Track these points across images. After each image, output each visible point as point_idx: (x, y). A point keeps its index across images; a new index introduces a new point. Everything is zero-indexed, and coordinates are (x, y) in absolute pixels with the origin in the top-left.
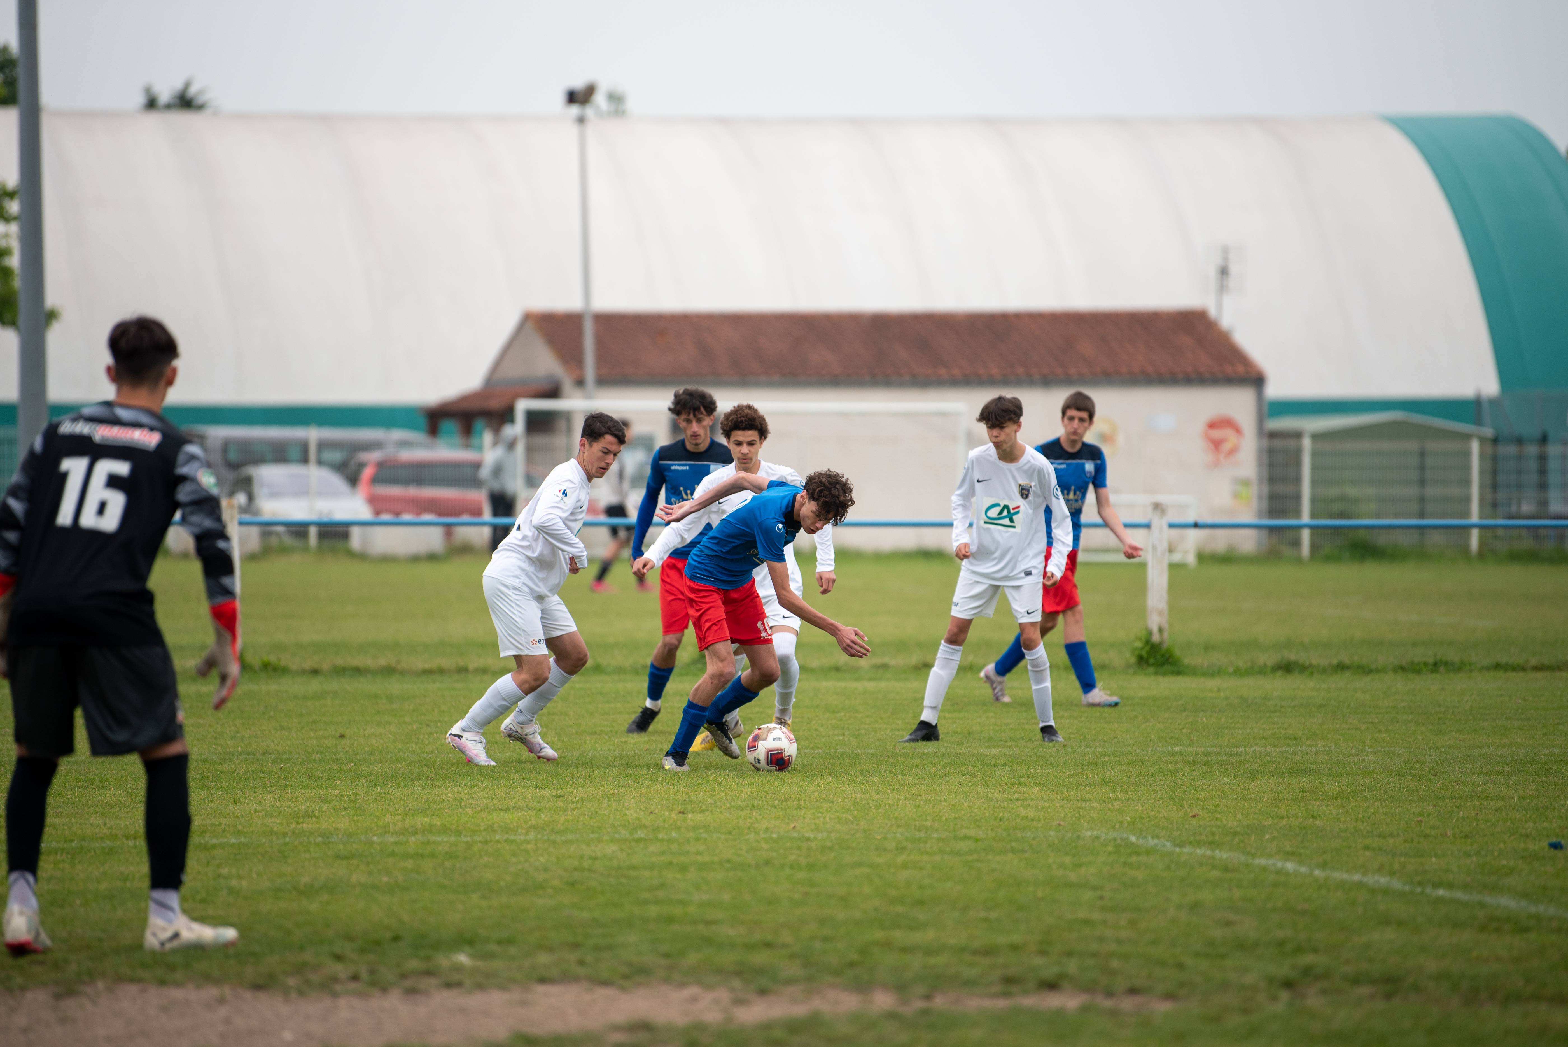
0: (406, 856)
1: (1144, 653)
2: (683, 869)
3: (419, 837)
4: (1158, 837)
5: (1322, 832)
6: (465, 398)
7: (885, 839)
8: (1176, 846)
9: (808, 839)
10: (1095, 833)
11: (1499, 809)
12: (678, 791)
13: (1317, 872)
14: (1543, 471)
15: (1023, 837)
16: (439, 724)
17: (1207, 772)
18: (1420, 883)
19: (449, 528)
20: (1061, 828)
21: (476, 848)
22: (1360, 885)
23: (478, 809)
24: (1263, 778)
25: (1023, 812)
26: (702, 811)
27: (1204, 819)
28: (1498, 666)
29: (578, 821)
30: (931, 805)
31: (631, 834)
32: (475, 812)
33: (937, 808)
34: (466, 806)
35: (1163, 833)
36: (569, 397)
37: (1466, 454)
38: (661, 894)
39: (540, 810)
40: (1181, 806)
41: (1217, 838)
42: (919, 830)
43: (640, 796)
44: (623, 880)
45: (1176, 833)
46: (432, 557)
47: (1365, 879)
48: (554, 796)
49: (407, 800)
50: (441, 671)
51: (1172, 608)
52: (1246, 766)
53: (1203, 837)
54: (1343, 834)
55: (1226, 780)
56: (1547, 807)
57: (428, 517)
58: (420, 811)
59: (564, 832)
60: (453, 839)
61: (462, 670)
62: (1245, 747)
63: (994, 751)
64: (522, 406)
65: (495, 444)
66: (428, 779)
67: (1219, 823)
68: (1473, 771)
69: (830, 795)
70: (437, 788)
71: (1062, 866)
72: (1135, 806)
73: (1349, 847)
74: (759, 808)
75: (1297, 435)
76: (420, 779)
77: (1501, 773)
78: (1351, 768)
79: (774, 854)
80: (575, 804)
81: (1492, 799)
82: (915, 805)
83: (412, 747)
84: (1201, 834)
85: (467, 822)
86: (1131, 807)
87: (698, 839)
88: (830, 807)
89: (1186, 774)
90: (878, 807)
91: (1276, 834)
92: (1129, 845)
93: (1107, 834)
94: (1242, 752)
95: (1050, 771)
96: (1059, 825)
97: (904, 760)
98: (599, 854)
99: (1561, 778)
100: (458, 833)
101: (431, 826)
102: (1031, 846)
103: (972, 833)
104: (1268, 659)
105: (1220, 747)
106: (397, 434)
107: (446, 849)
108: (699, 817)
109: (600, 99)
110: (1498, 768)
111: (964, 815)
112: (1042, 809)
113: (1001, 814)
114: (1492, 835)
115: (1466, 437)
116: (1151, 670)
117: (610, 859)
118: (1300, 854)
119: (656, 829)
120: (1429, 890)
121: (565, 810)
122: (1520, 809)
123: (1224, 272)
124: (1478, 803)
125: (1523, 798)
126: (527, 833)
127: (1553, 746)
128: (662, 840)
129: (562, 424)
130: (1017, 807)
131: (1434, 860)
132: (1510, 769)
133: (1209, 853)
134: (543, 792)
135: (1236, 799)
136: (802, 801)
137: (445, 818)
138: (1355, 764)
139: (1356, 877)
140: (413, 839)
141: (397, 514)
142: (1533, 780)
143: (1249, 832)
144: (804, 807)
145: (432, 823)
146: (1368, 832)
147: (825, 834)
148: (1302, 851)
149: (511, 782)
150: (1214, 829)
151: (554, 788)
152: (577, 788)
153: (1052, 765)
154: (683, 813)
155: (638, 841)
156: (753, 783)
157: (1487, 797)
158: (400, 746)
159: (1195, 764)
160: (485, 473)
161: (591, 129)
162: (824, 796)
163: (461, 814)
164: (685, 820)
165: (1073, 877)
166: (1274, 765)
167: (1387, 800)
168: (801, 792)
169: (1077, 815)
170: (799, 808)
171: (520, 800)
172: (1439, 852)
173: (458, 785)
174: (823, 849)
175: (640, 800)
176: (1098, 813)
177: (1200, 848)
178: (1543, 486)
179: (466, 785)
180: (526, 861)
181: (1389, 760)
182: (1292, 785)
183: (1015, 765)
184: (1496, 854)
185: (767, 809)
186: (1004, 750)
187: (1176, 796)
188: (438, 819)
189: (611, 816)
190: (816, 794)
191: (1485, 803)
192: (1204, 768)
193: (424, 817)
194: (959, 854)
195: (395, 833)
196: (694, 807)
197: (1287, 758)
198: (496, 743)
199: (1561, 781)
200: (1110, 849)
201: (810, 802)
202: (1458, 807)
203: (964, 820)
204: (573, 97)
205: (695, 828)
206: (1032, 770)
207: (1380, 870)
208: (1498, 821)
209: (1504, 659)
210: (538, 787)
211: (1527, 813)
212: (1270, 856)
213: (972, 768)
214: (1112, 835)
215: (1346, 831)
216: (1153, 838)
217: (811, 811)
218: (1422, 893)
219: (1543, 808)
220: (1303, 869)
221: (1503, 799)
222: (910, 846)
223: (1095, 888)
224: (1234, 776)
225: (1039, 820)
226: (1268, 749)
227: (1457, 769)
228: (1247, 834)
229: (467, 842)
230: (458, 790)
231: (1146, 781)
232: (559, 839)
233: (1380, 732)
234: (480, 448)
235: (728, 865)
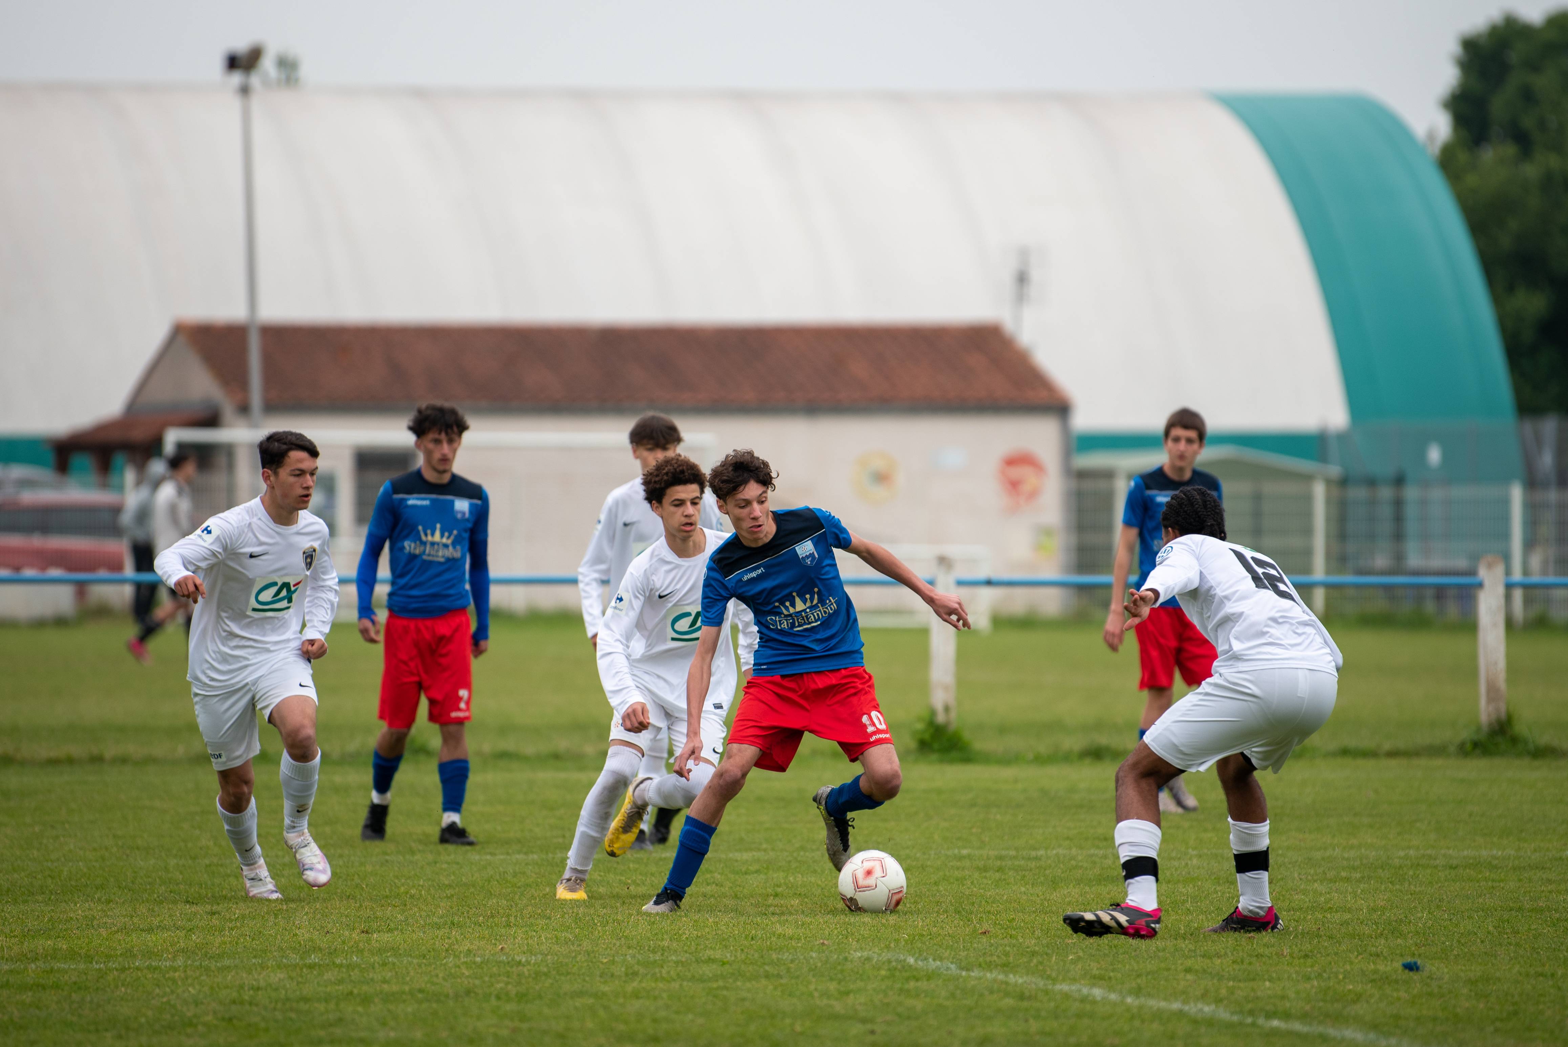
0: (24, 988)
1: (927, 736)
2: (366, 1000)
3: (40, 963)
4: (941, 959)
5: (1135, 951)
6: (102, 428)
7: (613, 962)
8: (962, 969)
9: (519, 963)
10: (865, 954)
11: (1346, 923)
12: (361, 906)
13: (1129, 1000)
14: (1399, 518)
15: (778, 959)
16: (67, 826)
17: (1000, 879)
18: (1251, 1013)
19: (81, 587)
20: (825, 948)
21: (110, 978)
22: (1181, 1014)
23: (114, 929)
24: (1067, 887)
25: (779, 929)
26: (390, 931)
27: (997, 937)
28: (1345, 752)
29: (237, 943)
30: (669, 921)
31: (301, 958)
32: (111, 933)
33: (676, 925)
34: (98, 925)
35: (947, 954)
36: (230, 426)
37: (1308, 499)
38: (338, 1031)
39: (190, 930)
40: (969, 921)
41: (1011, 959)
42: (654, 952)
43: (314, 912)
44: (293, 1015)
45: (963, 954)
46: (60, 622)
47: (1186, 1008)
48: (207, 913)
49: (26, 918)
50: (70, 761)
51: (961, 681)
52: (1047, 872)
53: (995, 958)
54: (1161, 954)
55: (1023, 889)
56: (1401, 920)
57: (55, 573)
58: (42, 932)
59: (220, 956)
60: (82, 966)
61: (97, 760)
62: (1046, 849)
63: (746, 856)
64: (172, 438)
65: (139, 483)
66: (52, 893)
67: (1014, 941)
68: (1315, 878)
69: (546, 910)
70: (64, 904)
71: (826, 994)
72: (914, 921)
73: (1168, 969)
74: (460, 926)
75: (1108, 475)
76: (43, 893)
77: (1348, 880)
78: (1172, 874)
79: (477, 982)
80: (234, 923)
81: (1337, 911)
82: (650, 921)
83: (33, 854)
84: (992, 955)
85: (100, 945)
86: (910, 923)
87: (384, 964)
88: (546, 925)
89: (975, 882)
90: (605, 924)
91: (1081, 954)
92: (906, 967)
93: (880, 955)
94: (1042, 856)
95: (813, 879)
96: (823, 944)
97: (637, 866)
98: (262, 984)
99: (1418, 885)
100: (89, 958)
101: (55, 950)
102: (788, 970)
103: (718, 954)
104: (1073, 743)
105: (1017, 849)
106: (17, 472)
107: (74, 979)
108: (386, 937)
109: (268, 64)
110: (1344, 874)
111: (708, 933)
112: (803, 925)
113: (753, 932)
114: (1336, 954)
115: (1308, 478)
116: (934, 757)
117: (276, 989)
118: (1110, 978)
119: (333, 953)
120: (1261, 1021)
121: (222, 930)
122: (1369, 922)
123: (1022, 279)
124: (1320, 916)
125: (1374, 910)
126: (174, 959)
127: (1409, 848)
128: (341, 966)
129: (222, 460)
130: (772, 923)
131: (1267, 984)
132: (1358, 875)
133: (1001, 977)
134: (194, 909)
135: (1034, 912)
136: (513, 918)
137: (73, 941)
138: (1176, 870)
139: (1176, 1006)
140: (33, 966)
141: (17, 569)
142: (1385, 888)
143: (1050, 951)
144: (515, 925)
145: (56, 947)
146: (1190, 950)
147: (540, 957)
148: (1112, 974)
149: (156, 896)
150: (1008, 948)
151: (208, 903)
152: (237, 903)
153: (815, 872)
154: (367, 932)
155: (311, 967)
156: (452, 896)
157: (1330, 908)
158: (18, 853)
159: (985, 869)
160: (127, 518)
161: (257, 102)
162: (540, 911)
163: (93, 935)
164: (369, 941)
165: (838, 1007)
166: (1080, 871)
167: (1214, 912)
168: (511, 906)
169: (844, 932)
170: (508, 925)
171: (167, 919)
172: (1274, 975)
173: (90, 899)
174: (537, 975)
175: (315, 917)
176: (870, 930)
177: (991, 971)
178: (1399, 536)
179: (99, 900)
180: (172, 992)
181: (1217, 864)
182: (1101, 895)
183: (771, 872)
184: (1341, 977)
185: (470, 927)
186: (756, 854)
187: (963, 909)
188: (63, 941)
189: (279, 937)
190: (530, 908)
191: (1329, 916)
192: (997, 875)
193: (47, 940)
194: (702, 980)
195: (10, 959)
196: (381, 925)
197: (1095, 863)
198: (138, 848)
199: (1418, 889)
200: (883, 973)
201: (522, 918)
202: (1297, 921)
203: (708, 939)
204: (234, 63)
205: (380, 951)
206: (791, 879)
207: (1204, 996)
208: (1343, 938)
209: (1352, 743)
210: (188, 902)
211: (1378, 927)
212: (1074, 980)
213: (719, 876)
214: (886, 956)
215: (1164, 950)
216: (934, 960)
217: (523, 929)
218: (1253, 1024)
219: (1396, 921)
220: (1113, 997)
221: (1349, 910)
222: (642, 970)
223: (864, 1021)
224: (1033, 884)
225: (799, 939)
226: (1074, 851)
227: (1296, 875)
228: (1047, 954)
229: (100, 970)
230: (89, 905)
231: (928, 890)
232: (213, 965)
233: (1205, 830)
234: (121, 488)
235: (420, 996)
